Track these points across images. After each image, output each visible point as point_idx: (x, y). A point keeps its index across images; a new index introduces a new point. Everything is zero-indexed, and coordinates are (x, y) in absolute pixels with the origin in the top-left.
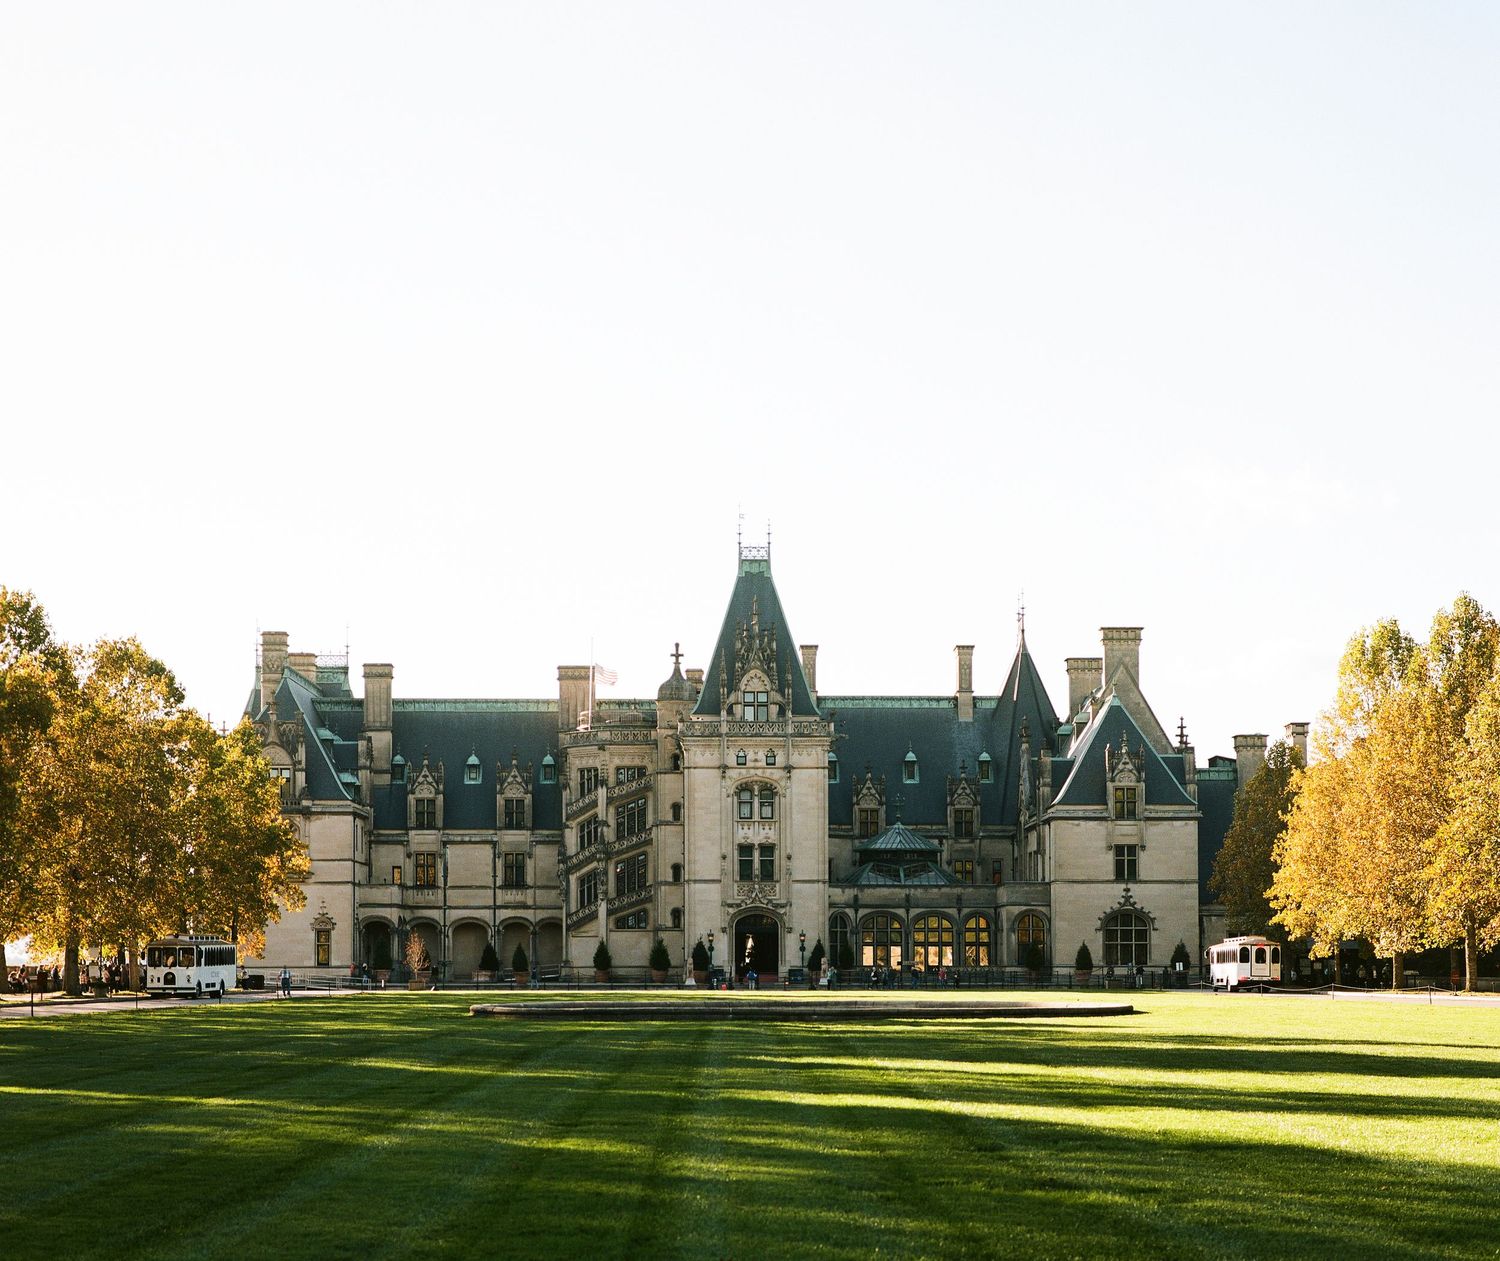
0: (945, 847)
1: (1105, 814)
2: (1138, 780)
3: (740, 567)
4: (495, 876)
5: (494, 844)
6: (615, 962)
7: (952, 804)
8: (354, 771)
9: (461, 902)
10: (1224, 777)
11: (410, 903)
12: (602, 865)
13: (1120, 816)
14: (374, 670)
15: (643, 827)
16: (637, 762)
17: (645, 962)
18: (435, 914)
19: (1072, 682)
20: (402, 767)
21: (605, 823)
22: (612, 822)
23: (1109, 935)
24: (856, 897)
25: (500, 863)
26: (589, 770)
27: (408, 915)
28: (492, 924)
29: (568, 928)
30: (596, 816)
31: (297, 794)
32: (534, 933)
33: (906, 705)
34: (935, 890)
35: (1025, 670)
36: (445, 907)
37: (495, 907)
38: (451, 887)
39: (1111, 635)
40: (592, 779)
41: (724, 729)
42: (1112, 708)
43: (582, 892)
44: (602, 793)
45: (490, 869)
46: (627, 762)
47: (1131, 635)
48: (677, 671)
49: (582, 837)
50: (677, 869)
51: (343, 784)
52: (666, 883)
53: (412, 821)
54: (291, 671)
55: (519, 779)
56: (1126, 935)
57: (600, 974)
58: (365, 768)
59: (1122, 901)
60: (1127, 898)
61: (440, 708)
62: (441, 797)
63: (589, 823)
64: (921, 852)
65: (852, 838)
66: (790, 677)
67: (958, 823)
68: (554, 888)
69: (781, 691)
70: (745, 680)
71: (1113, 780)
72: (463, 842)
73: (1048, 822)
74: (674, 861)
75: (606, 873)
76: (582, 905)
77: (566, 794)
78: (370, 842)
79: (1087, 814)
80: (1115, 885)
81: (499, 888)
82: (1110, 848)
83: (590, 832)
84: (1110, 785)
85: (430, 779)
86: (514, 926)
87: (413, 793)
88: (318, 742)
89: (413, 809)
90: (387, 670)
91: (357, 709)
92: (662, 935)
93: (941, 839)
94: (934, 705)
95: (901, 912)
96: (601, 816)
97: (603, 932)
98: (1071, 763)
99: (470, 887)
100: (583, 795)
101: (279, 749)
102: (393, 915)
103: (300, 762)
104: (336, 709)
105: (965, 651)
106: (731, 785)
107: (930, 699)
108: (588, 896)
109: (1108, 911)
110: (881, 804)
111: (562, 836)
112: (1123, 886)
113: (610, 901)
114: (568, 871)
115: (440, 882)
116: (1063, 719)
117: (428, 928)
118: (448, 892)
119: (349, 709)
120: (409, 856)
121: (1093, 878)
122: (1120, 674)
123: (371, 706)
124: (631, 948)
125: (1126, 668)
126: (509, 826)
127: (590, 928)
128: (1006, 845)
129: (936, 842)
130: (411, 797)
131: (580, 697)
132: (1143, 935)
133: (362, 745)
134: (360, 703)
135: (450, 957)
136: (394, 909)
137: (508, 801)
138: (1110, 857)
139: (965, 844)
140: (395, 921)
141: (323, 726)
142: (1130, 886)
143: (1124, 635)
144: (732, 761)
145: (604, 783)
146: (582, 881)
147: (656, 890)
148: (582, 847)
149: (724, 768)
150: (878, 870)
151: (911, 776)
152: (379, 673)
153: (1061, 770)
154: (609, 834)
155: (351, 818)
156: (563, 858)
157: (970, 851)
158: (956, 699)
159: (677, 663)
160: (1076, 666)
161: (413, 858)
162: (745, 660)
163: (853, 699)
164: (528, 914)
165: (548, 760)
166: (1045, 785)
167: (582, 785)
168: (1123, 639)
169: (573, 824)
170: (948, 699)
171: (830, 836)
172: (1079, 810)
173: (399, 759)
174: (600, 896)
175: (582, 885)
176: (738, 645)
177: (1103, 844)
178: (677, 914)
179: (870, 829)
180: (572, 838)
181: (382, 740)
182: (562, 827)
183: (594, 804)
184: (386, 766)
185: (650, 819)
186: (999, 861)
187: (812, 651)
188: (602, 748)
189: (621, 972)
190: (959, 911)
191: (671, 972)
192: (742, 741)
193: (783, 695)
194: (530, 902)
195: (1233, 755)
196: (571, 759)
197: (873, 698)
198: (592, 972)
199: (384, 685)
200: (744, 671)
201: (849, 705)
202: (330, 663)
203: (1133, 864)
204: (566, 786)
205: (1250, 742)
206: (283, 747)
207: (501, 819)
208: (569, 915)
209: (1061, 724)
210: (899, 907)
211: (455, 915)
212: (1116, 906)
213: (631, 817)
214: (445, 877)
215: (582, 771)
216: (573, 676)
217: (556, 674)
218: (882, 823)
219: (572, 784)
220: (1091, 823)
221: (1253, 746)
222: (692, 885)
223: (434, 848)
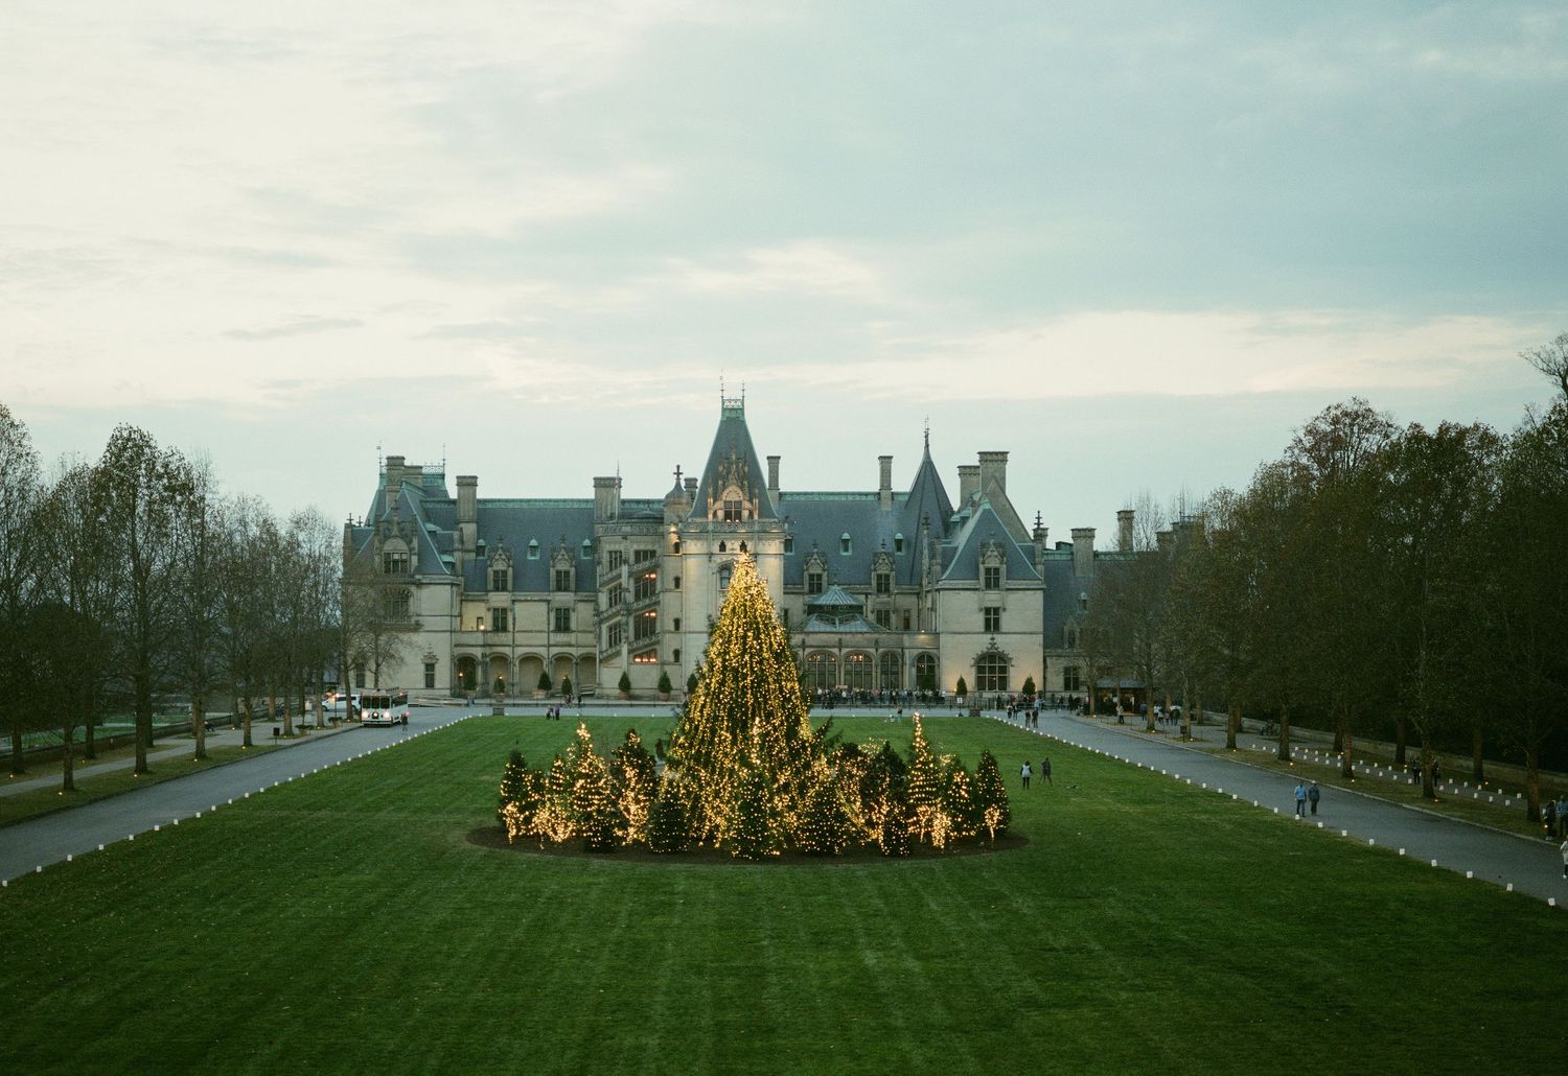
0: (869, 602)
1: (978, 587)
2: (1002, 563)
3: (723, 415)
4: (549, 624)
5: (548, 602)
6: (633, 686)
7: (875, 570)
8: (450, 552)
9: (525, 642)
10: (1064, 558)
11: (490, 642)
12: (624, 619)
13: (988, 586)
14: (465, 481)
15: (653, 593)
16: (650, 547)
17: (656, 685)
18: (507, 650)
19: (962, 483)
20: (483, 547)
21: (628, 590)
22: (632, 589)
23: (980, 670)
24: (803, 642)
25: (553, 615)
26: (616, 552)
27: (488, 651)
28: (546, 656)
29: (601, 661)
30: (620, 585)
31: (412, 570)
32: (577, 664)
33: (843, 498)
34: (860, 636)
35: (928, 473)
36: (514, 646)
37: (549, 646)
38: (518, 631)
39: (985, 456)
40: (617, 559)
41: (710, 527)
42: (984, 511)
43: (610, 636)
44: (625, 569)
45: (545, 619)
46: (642, 547)
47: (1000, 457)
48: (678, 485)
49: (610, 599)
50: (677, 622)
51: (444, 563)
52: (670, 632)
53: (491, 586)
54: (406, 482)
55: (566, 557)
56: (992, 670)
57: (623, 695)
58: (458, 550)
59: (989, 646)
60: (993, 645)
61: (510, 505)
62: (511, 569)
63: (616, 588)
64: (851, 607)
65: (803, 594)
66: (757, 491)
67: (879, 585)
68: (590, 632)
69: (751, 501)
70: (725, 493)
71: (983, 563)
72: (526, 601)
73: (938, 590)
74: (676, 616)
75: (627, 624)
76: (611, 645)
77: (599, 569)
78: (462, 601)
79: (965, 587)
80: (984, 635)
81: (552, 632)
82: (981, 610)
83: (616, 596)
84: (981, 566)
85: (504, 557)
86: (561, 659)
87: (491, 566)
88: (426, 533)
89: (492, 577)
90: (473, 481)
91: (452, 506)
92: (667, 668)
93: (867, 595)
94: (864, 498)
95: (836, 651)
96: (624, 585)
97: (625, 665)
98: (956, 548)
99: (531, 631)
100: (611, 570)
101: (399, 540)
102: (478, 652)
103: (414, 549)
104: (438, 506)
105: (886, 461)
106: (714, 567)
107: (860, 494)
108: (614, 640)
109: (980, 653)
110: (824, 570)
111: (596, 596)
112: (990, 636)
113: (630, 644)
114: (601, 622)
115: (510, 627)
116: (956, 509)
117: (502, 659)
118: (516, 635)
119: (446, 506)
120: (489, 610)
121: (969, 630)
122: (992, 485)
123: (462, 506)
124: (645, 676)
125: (997, 481)
126: (559, 589)
127: (616, 661)
128: (914, 599)
129: (863, 597)
130: (490, 569)
131: (610, 498)
132: (1004, 670)
133: (456, 535)
134: (454, 502)
135: (516, 680)
136: (479, 649)
137: (559, 573)
138: (981, 617)
139: (884, 598)
140: (479, 656)
141: (430, 521)
142: (995, 636)
143: (995, 457)
144: (716, 549)
145: (626, 562)
146: (610, 629)
147: (662, 637)
148: (611, 606)
149: (710, 555)
150: (821, 618)
151: (846, 550)
152: (467, 483)
153: (948, 555)
154: (630, 597)
155: (449, 587)
156: (598, 613)
157: (888, 603)
158: (879, 494)
159: (678, 479)
160: (965, 471)
161: (492, 611)
162: (725, 479)
163: (806, 494)
164: (572, 650)
165: (587, 542)
166: (937, 564)
167: (611, 562)
168: (994, 460)
169: (605, 589)
170: (874, 494)
171: (785, 593)
172: (960, 584)
173: (481, 542)
174: (623, 641)
175: (611, 631)
176: (721, 468)
177: (976, 606)
178: (677, 653)
179: (816, 587)
180: (603, 599)
181: (470, 529)
182: (596, 591)
183: (619, 576)
184: (472, 547)
185: (659, 587)
186: (908, 611)
187: (775, 461)
188: (625, 538)
189: (637, 692)
190: (877, 650)
191: (673, 692)
192: (723, 536)
193: (752, 503)
194: (573, 642)
195: (1071, 542)
196: (603, 545)
197: (819, 494)
198: (617, 692)
199: (471, 491)
200: (724, 487)
201: (803, 498)
202: (432, 471)
203: (997, 621)
204: (599, 563)
205: (1083, 533)
206: (402, 538)
207: (553, 584)
208: (601, 652)
209: (953, 513)
210: (834, 647)
211: (520, 651)
212: (985, 650)
213: (645, 585)
214: (514, 624)
215: (611, 552)
216: (606, 484)
217: (593, 483)
218: (825, 584)
219: (604, 561)
220: (968, 592)
221: (1085, 537)
222: (688, 635)
223: (505, 605)
